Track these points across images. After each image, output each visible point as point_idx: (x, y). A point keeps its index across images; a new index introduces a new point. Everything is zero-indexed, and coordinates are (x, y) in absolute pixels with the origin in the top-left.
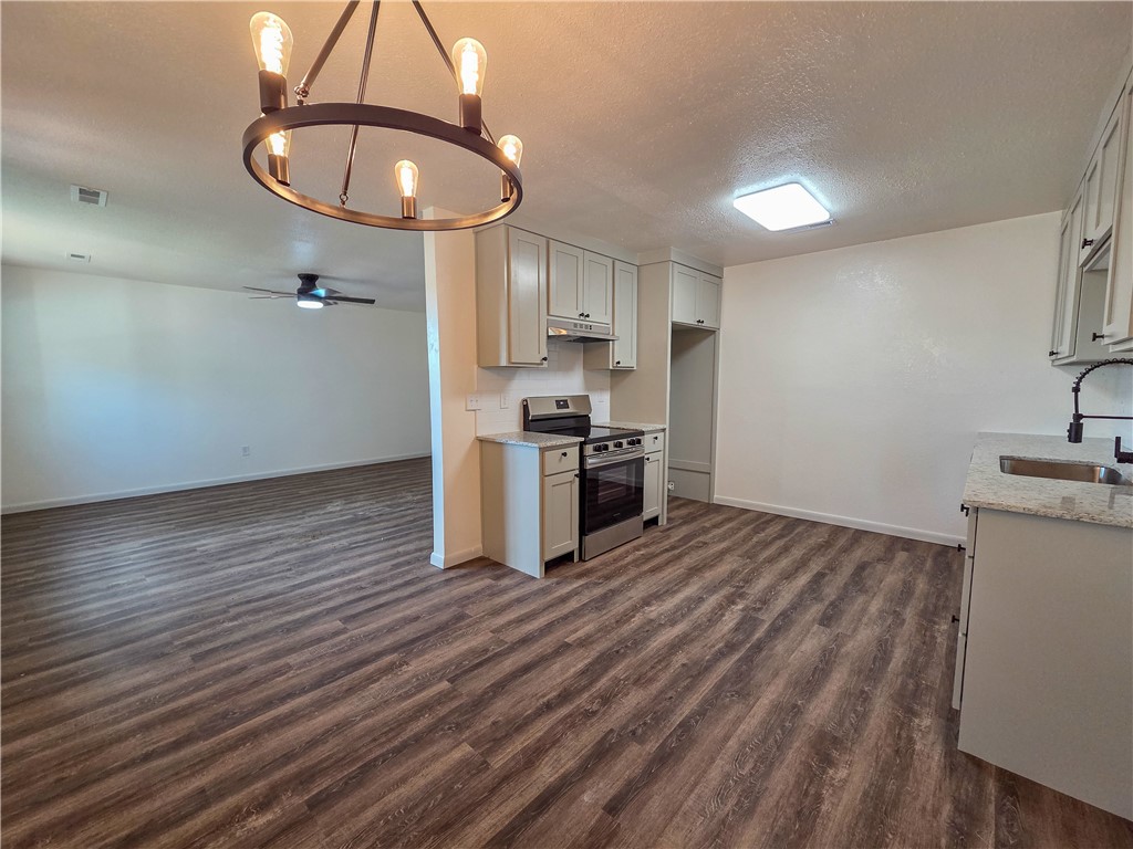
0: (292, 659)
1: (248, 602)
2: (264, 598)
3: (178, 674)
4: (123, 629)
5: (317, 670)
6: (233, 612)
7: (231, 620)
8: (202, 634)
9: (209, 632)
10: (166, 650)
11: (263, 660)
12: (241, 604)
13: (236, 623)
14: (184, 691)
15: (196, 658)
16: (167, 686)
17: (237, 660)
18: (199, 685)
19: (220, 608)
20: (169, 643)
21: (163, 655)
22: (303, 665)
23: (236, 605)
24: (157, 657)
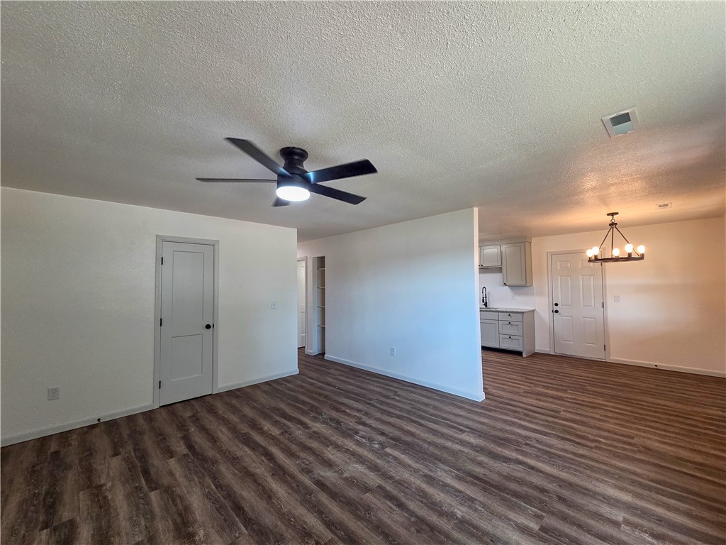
0: (598, 416)
1: (579, 444)
2: (568, 440)
3: (644, 438)
4: (662, 478)
5: (596, 411)
6: (593, 445)
7: (599, 442)
8: (620, 445)
9: (615, 443)
10: (642, 449)
11: (608, 422)
12: (583, 445)
13: (599, 439)
14: (645, 431)
15: (632, 438)
16: (651, 436)
17: (616, 427)
18: (638, 429)
19: (597, 451)
20: (640, 451)
21: (646, 448)
22: (596, 413)
23: (587, 446)
24: (649, 449)
